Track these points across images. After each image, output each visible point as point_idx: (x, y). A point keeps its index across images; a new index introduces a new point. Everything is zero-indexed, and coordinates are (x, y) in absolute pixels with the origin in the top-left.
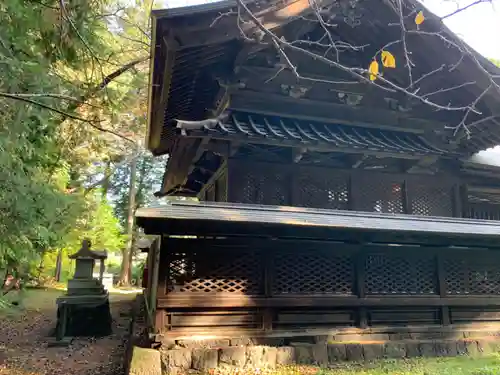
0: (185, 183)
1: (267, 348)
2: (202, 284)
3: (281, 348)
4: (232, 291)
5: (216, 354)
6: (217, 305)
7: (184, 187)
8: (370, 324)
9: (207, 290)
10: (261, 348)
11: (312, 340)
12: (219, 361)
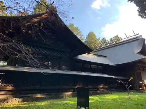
0: (3, 58)
2: (5, 85)
3: (20, 99)
4: (10, 86)
5: (3, 100)
6: (5, 90)
7: (2, 59)
8: (43, 93)
9: (3, 86)
10: (15, 99)
11: (29, 97)
12: (4, 102)
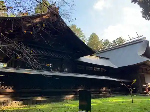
1: (16, 102)
2: (5, 87)
3: (20, 102)
4: (9, 89)
5: (3, 103)
9: (3, 89)
